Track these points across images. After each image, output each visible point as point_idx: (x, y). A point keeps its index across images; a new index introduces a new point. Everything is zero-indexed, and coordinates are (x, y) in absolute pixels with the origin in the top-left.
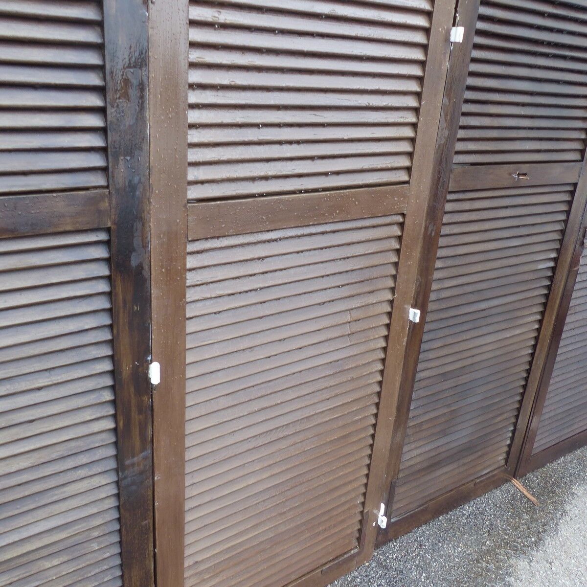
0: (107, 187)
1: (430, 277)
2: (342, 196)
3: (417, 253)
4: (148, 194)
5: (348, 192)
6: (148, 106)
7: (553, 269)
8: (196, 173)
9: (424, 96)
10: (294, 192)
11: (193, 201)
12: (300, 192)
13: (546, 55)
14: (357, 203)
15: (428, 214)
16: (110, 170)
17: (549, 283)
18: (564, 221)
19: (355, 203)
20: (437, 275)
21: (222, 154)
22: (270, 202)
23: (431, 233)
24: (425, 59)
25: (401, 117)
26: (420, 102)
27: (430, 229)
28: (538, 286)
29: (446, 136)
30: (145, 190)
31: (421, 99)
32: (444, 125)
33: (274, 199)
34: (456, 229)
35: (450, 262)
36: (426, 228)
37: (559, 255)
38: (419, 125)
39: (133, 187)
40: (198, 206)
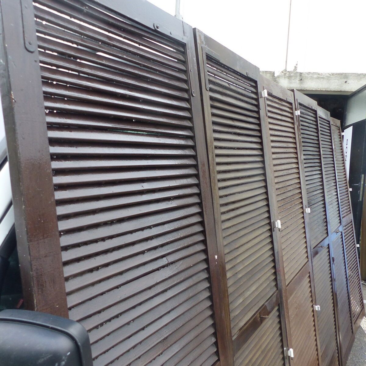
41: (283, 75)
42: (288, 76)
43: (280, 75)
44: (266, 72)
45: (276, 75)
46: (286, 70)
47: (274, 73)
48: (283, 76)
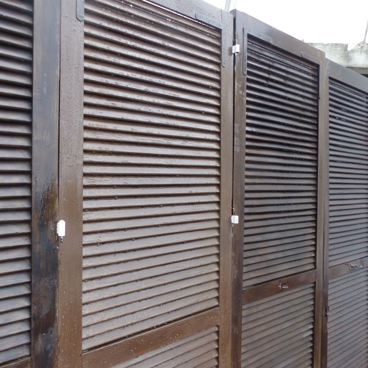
0: (30, 355)
1: (239, 361)
2: (179, 324)
3: (229, 348)
4: (57, 353)
5: (183, 321)
6: (57, 299)
7: (313, 335)
8: (87, 333)
9: (221, 255)
10: (150, 329)
11: (86, 351)
12: (153, 328)
13: (284, 217)
14: (189, 326)
15: (232, 322)
16: (32, 344)
17: (312, 345)
18: (313, 305)
19: (188, 326)
20: (243, 357)
21: (104, 316)
22: (135, 339)
23: (236, 332)
24: (219, 235)
25: (210, 269)
26: (219, 258)
27: (235, 330)
28: (306, 348)
29: (237, 273)
30: (54, 352)
31: (220, 257)
32: (235, 267)
33: (137, 337)
34: (251, 326)
35: (250, 347)
36: (233, 330)
37: (314, 326)
38: (221, 272)
39: (47, 352)
40: (89, 353)
41: (359, 48)
42: (366, 50)
43: (355, 48)
44: (336, 44)
45: (349, 49)
46: (364, 42)
47: (347, 46)
48: (359, 50)
